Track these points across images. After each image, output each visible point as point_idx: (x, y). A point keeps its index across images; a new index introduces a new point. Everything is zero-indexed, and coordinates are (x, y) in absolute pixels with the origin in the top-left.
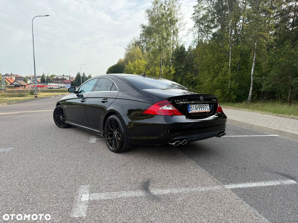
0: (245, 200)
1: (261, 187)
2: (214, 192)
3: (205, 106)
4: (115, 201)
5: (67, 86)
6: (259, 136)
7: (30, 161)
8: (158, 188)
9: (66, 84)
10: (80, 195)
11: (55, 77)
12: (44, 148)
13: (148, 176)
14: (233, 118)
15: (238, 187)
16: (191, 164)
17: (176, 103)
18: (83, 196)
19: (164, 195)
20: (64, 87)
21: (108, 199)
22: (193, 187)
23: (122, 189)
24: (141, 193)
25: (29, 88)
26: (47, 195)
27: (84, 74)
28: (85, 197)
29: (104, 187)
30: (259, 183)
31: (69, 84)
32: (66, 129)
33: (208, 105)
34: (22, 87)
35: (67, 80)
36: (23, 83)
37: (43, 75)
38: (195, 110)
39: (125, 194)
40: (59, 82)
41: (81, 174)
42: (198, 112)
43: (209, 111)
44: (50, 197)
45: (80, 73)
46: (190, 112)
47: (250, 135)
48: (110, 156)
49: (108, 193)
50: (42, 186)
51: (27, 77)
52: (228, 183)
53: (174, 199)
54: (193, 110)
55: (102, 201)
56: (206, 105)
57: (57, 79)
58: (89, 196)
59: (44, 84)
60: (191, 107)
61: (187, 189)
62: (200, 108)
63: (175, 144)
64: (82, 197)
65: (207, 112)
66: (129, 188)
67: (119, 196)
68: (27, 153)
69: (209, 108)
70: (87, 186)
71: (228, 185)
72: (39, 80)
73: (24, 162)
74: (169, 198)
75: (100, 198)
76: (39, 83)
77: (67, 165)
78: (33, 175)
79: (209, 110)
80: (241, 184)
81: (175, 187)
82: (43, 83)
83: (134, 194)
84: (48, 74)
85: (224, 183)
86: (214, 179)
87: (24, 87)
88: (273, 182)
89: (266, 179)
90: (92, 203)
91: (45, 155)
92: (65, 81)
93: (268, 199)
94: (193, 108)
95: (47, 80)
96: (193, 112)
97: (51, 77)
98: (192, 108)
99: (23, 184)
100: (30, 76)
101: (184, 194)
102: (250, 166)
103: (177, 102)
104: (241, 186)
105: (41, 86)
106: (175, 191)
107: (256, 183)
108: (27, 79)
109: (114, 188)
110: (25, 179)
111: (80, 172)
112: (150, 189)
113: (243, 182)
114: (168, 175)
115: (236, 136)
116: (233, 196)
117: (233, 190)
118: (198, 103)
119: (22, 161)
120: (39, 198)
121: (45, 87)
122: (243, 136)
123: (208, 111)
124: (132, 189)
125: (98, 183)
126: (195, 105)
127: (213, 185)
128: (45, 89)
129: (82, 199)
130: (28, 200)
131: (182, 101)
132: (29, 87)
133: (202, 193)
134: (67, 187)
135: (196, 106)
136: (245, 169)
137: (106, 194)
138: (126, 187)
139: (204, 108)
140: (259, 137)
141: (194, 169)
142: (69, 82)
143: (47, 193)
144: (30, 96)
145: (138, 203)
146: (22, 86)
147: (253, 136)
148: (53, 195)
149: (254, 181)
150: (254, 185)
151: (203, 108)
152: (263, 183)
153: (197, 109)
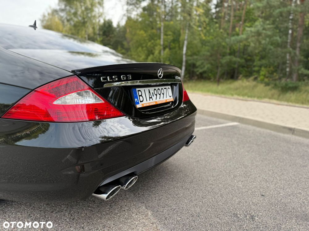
3: (165, 90)
17: (105, 86)
33: (170, 87)
38: (148, 101)
42: (154, 103)
43: (171, 99)
46: (138, 106)
54: (145, 102)
56: (167, 87)
60: (140, 94)
62: (156, 95)
63: (107, 197)
65: (169, 103)
69: (171, 95)
79: (172, 97)
94: (143, 95)
96: (145, 105)
98: (141, 96)
103: (108, 82)
118: (152, 84)
126: (147, 89)
131: (120, 80)
135: (149, 92)
139: (163, 94)
151: (162, 96)
153: (151, 98)
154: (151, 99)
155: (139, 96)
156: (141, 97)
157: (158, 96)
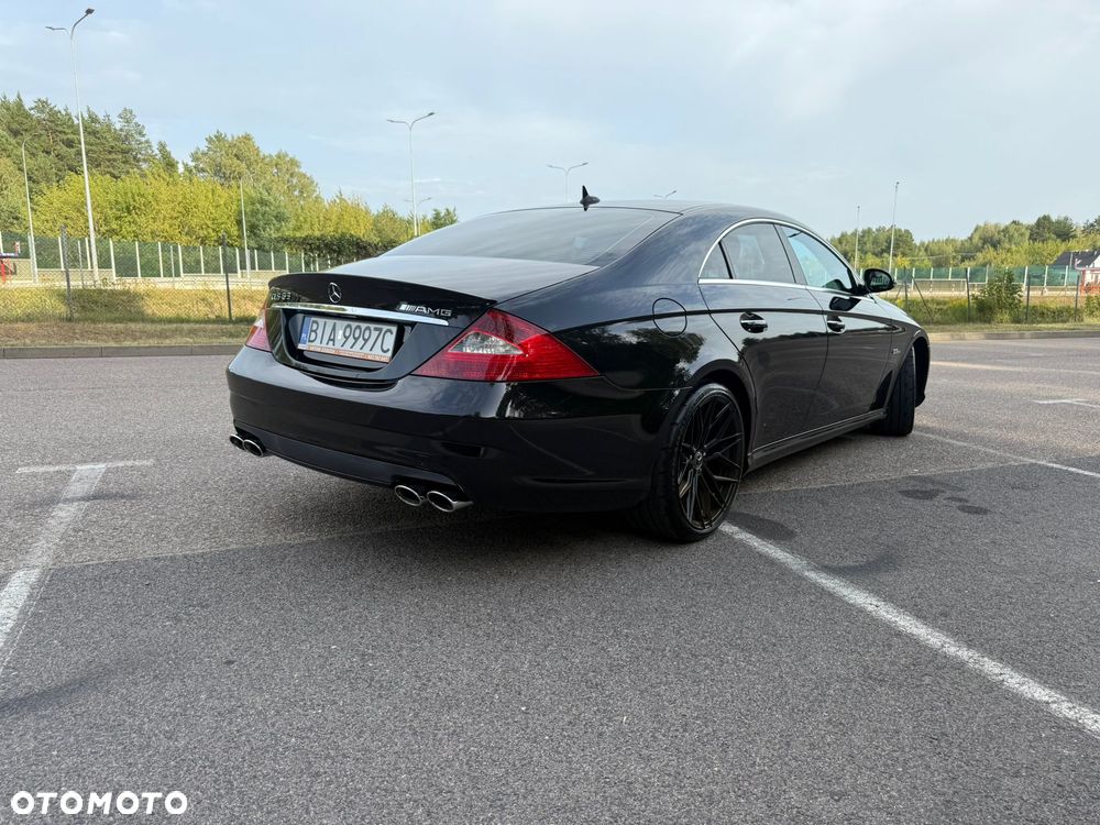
3: (375, 334)
42: (335, 352)
43: (386, 357)
46: (301, 347)
60: (314, 328)
62: (348, 338)
69: (391, 348)
79: (389, 354)
94: (320, 332)
96: (314, 349)
98: (315, 331)
123: (379, 359)
126: (331, 322)
135: (334, 328)
139: (366, 341)
151: (361, 342)
153: (333, 340)
154: (331, 343)
155: (312, 331)
156: (313, 334)
157: (351, 340)
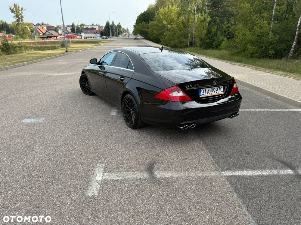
0: (236, 189)
1: (256, 176)
2: (210, 179)
3: (219, 89)
4: (122, 181)
5: (97, 36)
6: (282, 110)
7: (58, 135)
8: (161, 171)
9: (96, 34)
10: (95, 174)
11: (85, 27)
12: (70, 120)
13: (155, 157)
14: (261, 86)
15: (234, 174)
16: (198, 145)
17: (187, 89)
18: (98, 175)
19: (165, 179)
20: (94, 37)
21: (117, 180)
22: (192, 171)
23: (131, 169)
24: (145, 175)
25: (59, 39)
26: (69, 172)
27: (113, 23)
28: (99, 177)
29: (116, 167)
30: (256, 171)
31: (98, 34)
32: (91, 96)
33: (222, 87)
34: (54, 38)
35: (96, 29)
36: (54, 33)
37: (72, 24)
38: (207, 94)
39: (132, 175)
40: (89, 31)
41: (99, 152)
42: (210, 95)
44: (72, 174)
45: (109, 22)
47: (271, 109)
48: (126, 132)
49: (119, 173)
50: (67, 162)
51: (58, 27)
52: (226, 170)
53: (172, 183)
55: (112, 181)
56: (220, 87)
57: (87, 29)
58: (103, 175)
59: (75, 34)
61: (187, 173)
63: (183, 128)
64: (96, 176)
66: (136, 169)
67: (127, 177)
68: (56, 126)
69: (223, 91)
70: (102, 164)
71: (226, 172)
72: (69, 29)
73: (53, 135)
74: (168, 182)
75: (111, 178)
76: (69, 33)
77: (89, 141)
78: (60, 150)
79: (223, 92)
80: (238, 171)
81: (176, 171)
82: (73, 33)
83: (139, 175)
84: (78, 23)
85: (223, 169)
86: (215, 164)
87: (55, 37)
88: (270, 171)
89: (265, 168)
90: (104, 183)
91: (70, 128)
92: (95, 31)
93: (257, 189)
95: (77, 29)
97: (80, 26)
98: (203, 92)
99: (52, 160)
100: (60, 25)
101: (183, 178)
102: (255, 150)
104: (237, 173)
105: (71, 37)
106: (176, 175)
107: (252, 172)
108: (58, 29)
109: (125, 168)
110: (53, 154)
111: (99, 149)
112: (154, 171)
113: (242, 169)
114: (173, 156)
115: (256, 110)
116: (226, 184)
117: (228, 177)
118: (210, 87)
119: (51, 135)
120: (63, 175)
121: (76, 37)
122: (263, 110)
123: (221, 94)
124: (139, 170)
125: (112, 162)
127: (212, 171)
128: (75, 40)
129: (97, 178)
130: (55, 176)
131: (193, 87)
132: (60, 37)
133: (199, 179)
134: (86, 165)
135: (208, 90)
136: (249, 154)
137: (116, 175)
138: (135, 167)
140: (280, 111)
141: (200, 151)
142: (98, 32)
143: (70, 170)
144: (62, 48)
145: (141, 185)
146: (54, 36)
147: (274, 110)
148: (74, 173)
149: (252, 169)
150: (251, 173)
151: (216, 91)
152: (259, 172)
153: (209, 93)
